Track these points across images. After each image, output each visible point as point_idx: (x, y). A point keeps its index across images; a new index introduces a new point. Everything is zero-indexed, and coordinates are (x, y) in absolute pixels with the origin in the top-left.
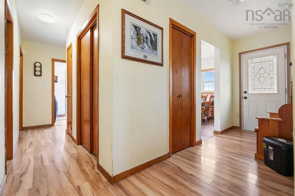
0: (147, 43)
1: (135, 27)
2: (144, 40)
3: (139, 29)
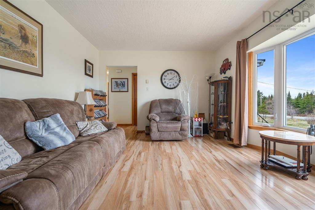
0: (120, 85)
1: (116, 82)
2: (119, 85)
3: (117, 82)
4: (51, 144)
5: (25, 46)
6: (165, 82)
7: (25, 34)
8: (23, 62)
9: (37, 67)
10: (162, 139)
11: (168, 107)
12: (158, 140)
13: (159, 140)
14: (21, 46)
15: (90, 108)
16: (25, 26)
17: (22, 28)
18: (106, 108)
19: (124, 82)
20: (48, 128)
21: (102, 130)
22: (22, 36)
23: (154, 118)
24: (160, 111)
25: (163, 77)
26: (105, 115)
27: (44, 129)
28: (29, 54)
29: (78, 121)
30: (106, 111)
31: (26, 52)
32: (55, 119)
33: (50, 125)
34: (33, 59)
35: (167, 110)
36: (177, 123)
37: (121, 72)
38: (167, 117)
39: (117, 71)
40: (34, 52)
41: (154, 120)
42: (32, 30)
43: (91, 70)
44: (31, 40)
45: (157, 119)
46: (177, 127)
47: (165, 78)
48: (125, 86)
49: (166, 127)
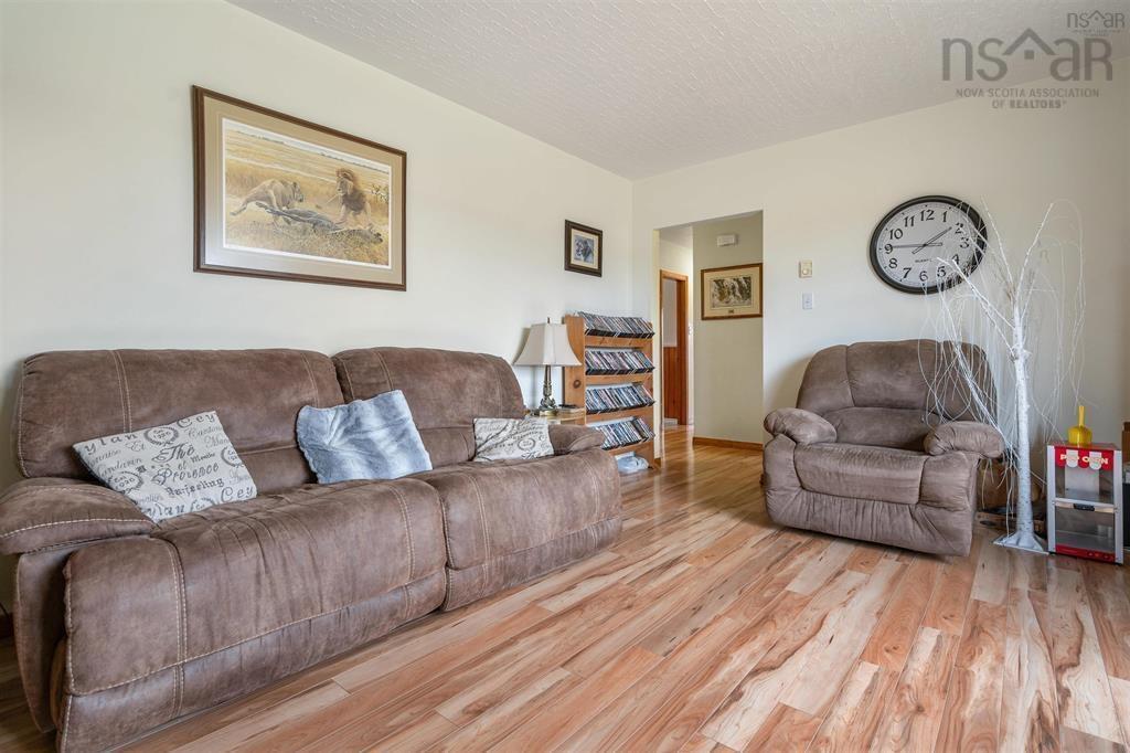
0: (734, 293)
1: (719, 282)
2: (729, 293)
3: (722, 281)
4: (334, 469)
5: (356, 219)
6: (894, 263)
7: (355, 190)
8: (349, 259)
9: (389, 267)
10: (820, 526)
11: (889, 383)
12: (801, 526)
13: (808, 527)
14: (344, 220)
15: (574, 378)
16: (353, 169)
17: (348, 178)
18: (651, 379)
19: (747, 279)
20: (352, 429)
21: (533, 450)
22: (345, 196)
23: (788, 426)
24: (849, 400)
25: (884, 239)
26: (643, 405)
27: (343, 428)
28: (366, 237)
29: (481, 414)
30: (651, 390)
31: (359, 232)
32: (384, 405)
33: (362, 420)
34: (376, 248)
35: (883, 395)
36: (901, 460)
37: (737, 241)
38: (877, 427)
39: (720, 241)
40: (378, 229)
41: (792, 438)
42: (376, 173)
43: (591, 252)
44: (370, 202)
45: (801, 433)
46: (899, 480)
47: (894, 242)
48: (749, 296)
49: (837, 474)
